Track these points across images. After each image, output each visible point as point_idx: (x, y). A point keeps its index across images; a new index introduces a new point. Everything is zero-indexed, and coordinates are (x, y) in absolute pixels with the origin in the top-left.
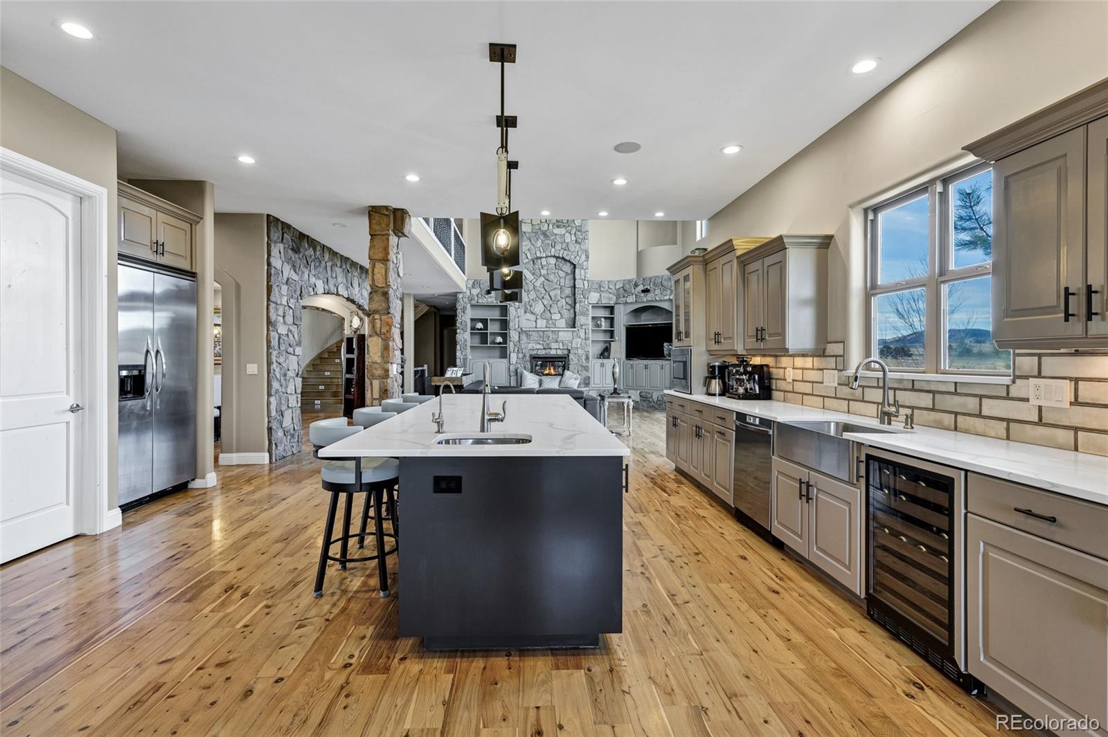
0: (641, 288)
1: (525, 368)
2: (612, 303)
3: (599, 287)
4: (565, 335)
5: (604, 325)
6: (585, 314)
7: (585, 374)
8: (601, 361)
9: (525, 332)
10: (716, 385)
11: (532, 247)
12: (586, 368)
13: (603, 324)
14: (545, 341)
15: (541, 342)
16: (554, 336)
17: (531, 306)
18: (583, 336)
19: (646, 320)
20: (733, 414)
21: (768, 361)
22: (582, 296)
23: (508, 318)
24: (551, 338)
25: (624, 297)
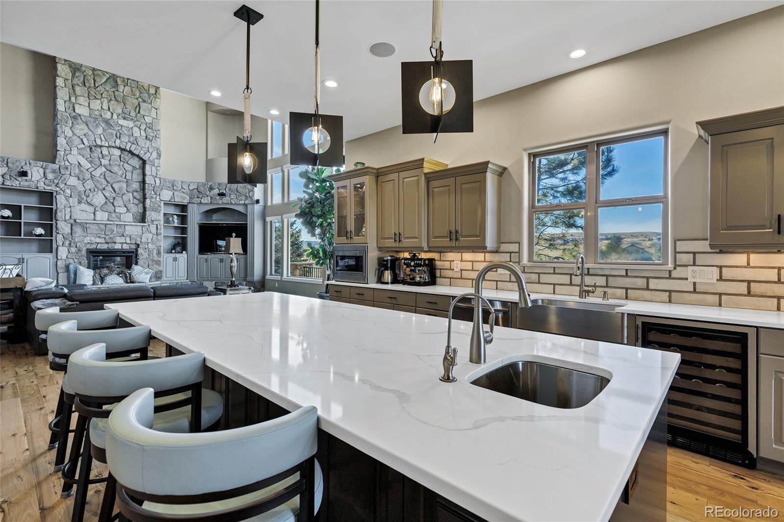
0: (216, 191)
1: (80, 263)
2: (185, 202)
3: (172, 186)
4: (134, 230)
5: (176, 222)
6: (156, 210)
7: (156, 268)
8: (173, 255)
9: (80, 224)
10: (388, 276)
11: (90, 133)
12: (158, 263)
13: (176, 221)
14: (108, 235)
15: (104, 236)
16: (120, 230)
17: (88, 196)
18: (154, 230)
19: (216, 219)
20: (450, 299)
21: (434, 255)
22: (153, 193)
23: (54, 207)
24: (115, 232)
25: (198, 197)
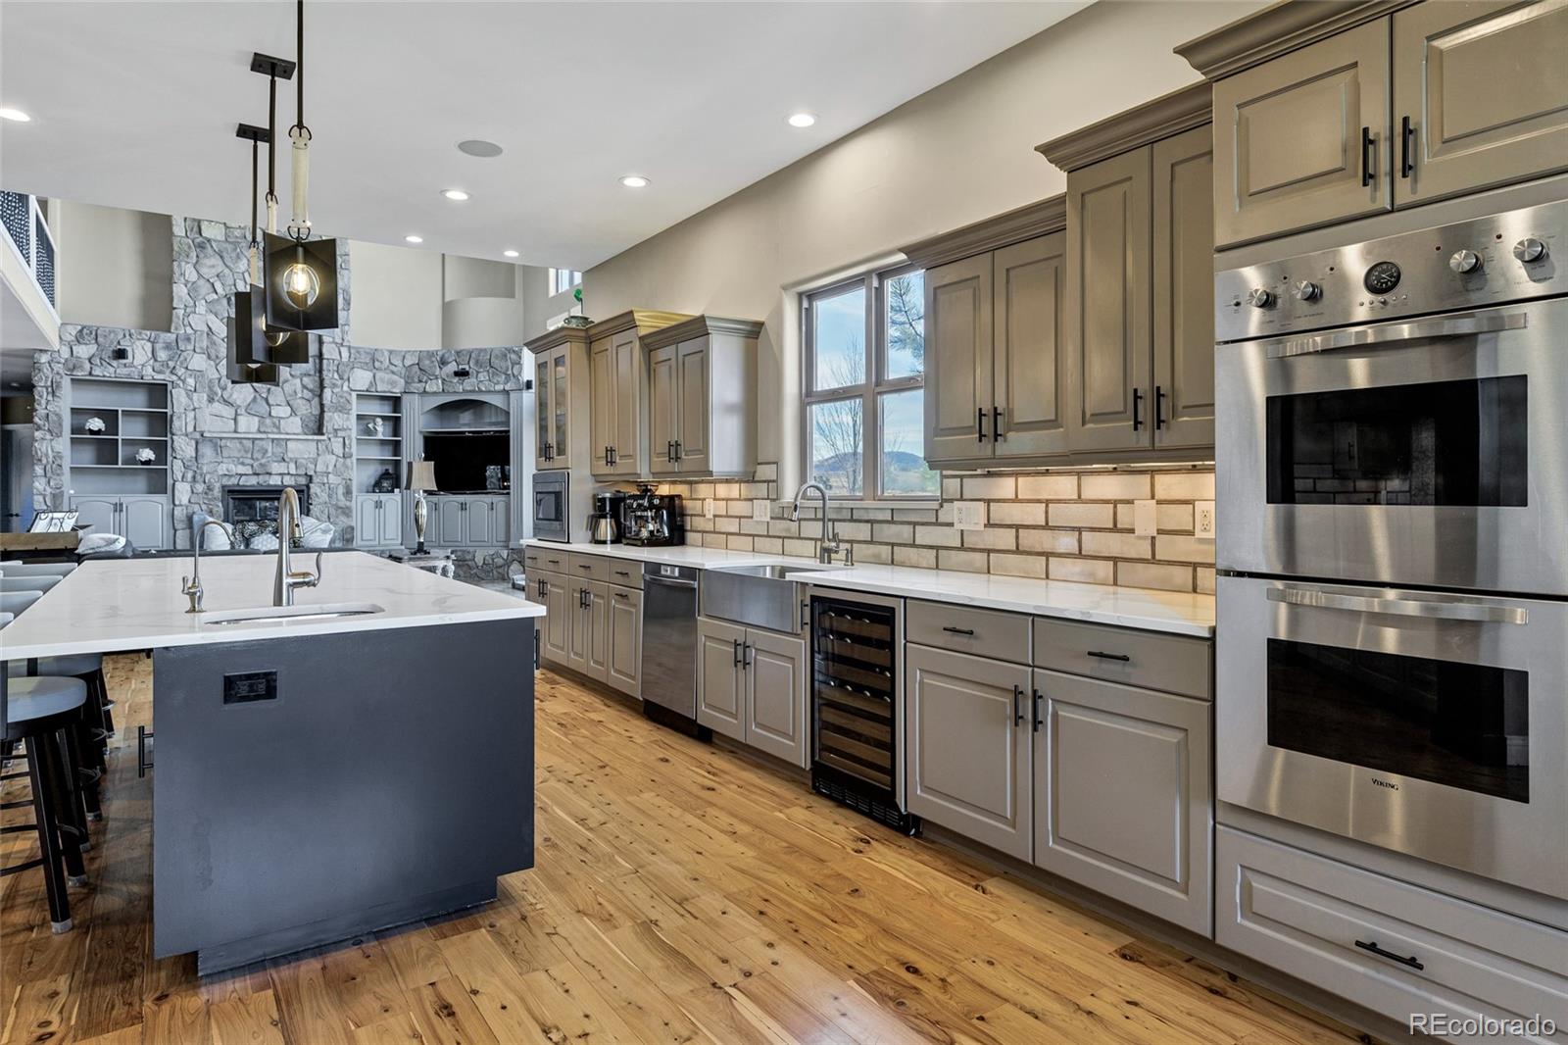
0: (452, 367)
1: (211, 513)
2: (397, 391)
3: (372, 360)
4: (302, 449)
5: (382, 431)
6: (342, 409)
7: (343, 521)
8: (375, 497)
9: (211, 440)
10: (606, 528)
11: (227, 271)
12: (346, 512)
13: (380, 429)
14: (257, 459)
15: (250, 461)
16: (279, 450)
17: (224, 389)
18: (338, 449)
19: (465, 424)
20: (640, 566)
21: (680, 490)
22: (336, 376)
23: (169, 411)
24: (270, 454)
25: (420, 381)
